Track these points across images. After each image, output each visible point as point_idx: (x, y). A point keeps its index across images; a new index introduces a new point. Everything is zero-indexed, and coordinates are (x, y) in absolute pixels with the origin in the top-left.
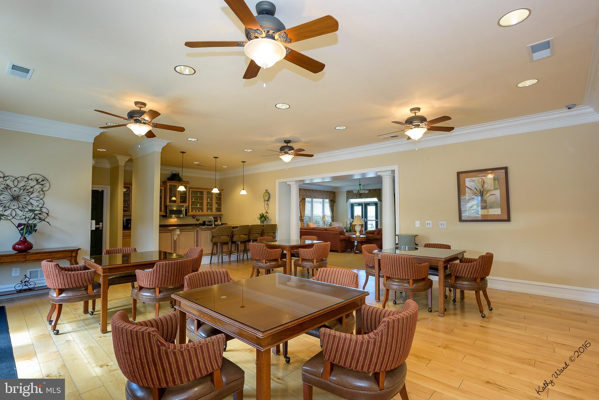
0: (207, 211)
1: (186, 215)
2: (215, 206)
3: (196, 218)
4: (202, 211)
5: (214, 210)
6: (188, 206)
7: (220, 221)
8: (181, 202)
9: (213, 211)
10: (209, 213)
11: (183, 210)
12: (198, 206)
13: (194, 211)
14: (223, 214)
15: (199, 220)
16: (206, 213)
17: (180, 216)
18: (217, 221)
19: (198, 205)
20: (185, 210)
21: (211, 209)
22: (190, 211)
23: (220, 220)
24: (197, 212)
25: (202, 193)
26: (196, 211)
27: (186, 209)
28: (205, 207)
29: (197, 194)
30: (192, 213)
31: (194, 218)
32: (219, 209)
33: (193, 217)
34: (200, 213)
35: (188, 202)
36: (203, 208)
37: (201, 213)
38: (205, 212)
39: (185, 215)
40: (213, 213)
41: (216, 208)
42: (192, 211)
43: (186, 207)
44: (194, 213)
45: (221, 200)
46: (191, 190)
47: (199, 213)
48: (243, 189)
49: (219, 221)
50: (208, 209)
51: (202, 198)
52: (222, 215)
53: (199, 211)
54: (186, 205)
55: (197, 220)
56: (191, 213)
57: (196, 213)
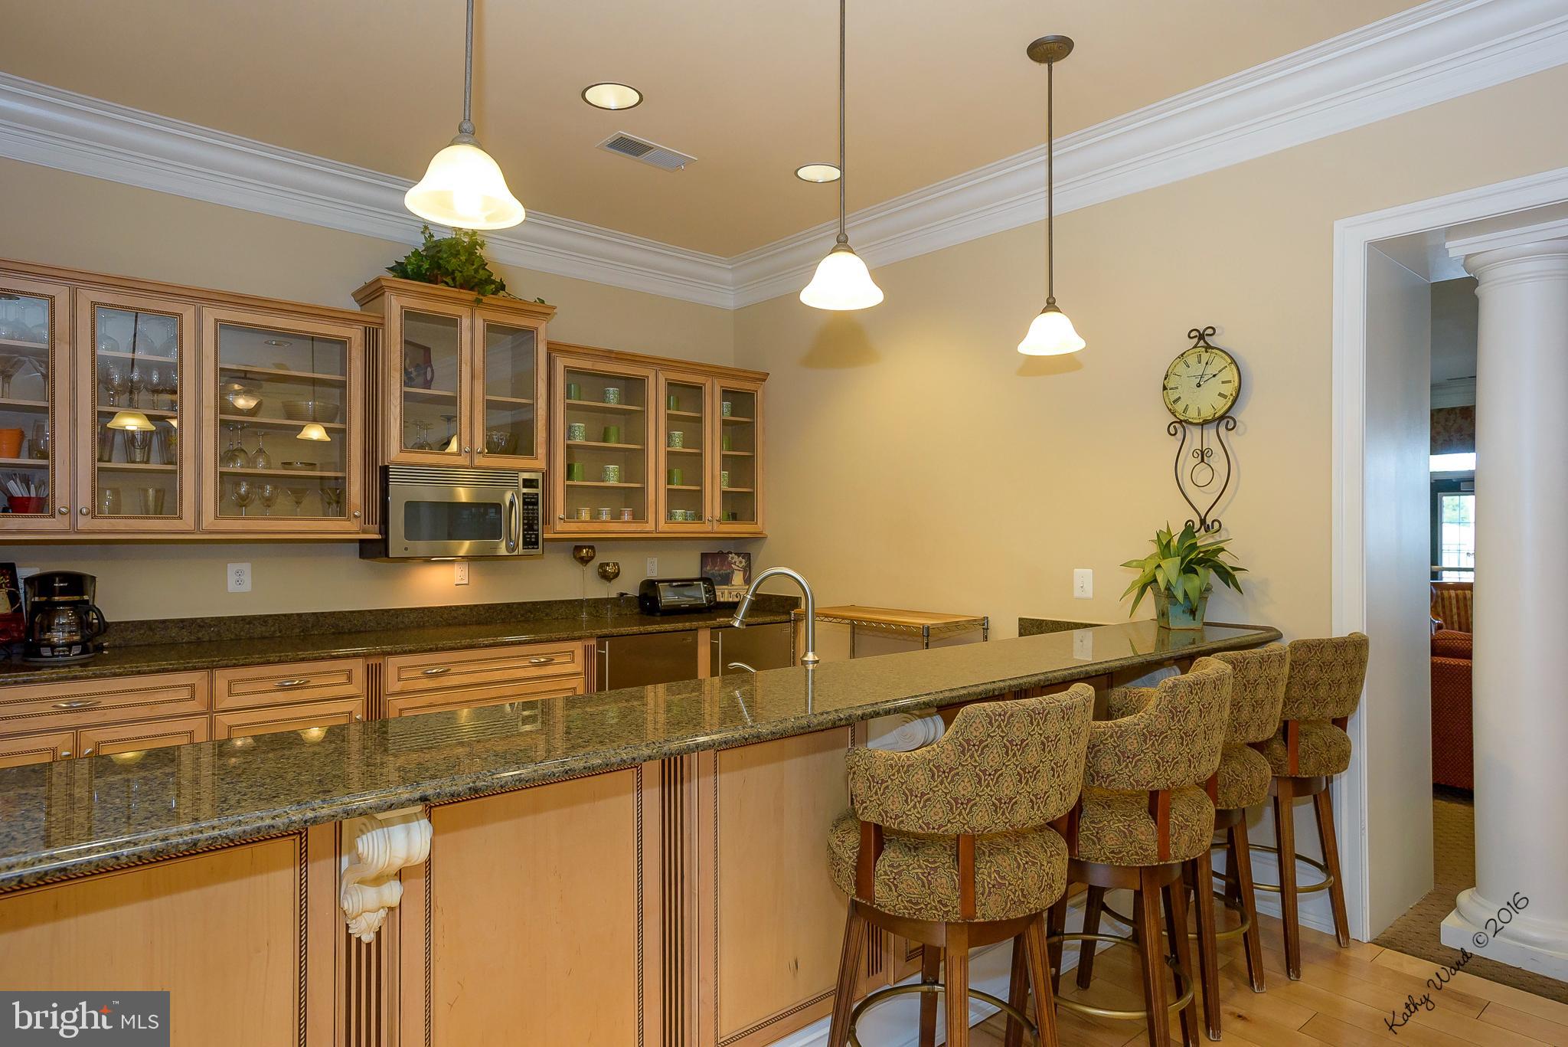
0: (670, 516)
1: (531, 542)
2: (715, 481)
3: (599, 559)
4: (639, 516)
5: (713, 506)
6: (547, 475)
7: (748, 581)
8: (492, 448)
9: (708, 515)
10: (682, 524)
11: (512, 503)
12: (613, 481)
13: (585, 514)
14: (766, 532)
15: (616, 575)
16: (663, 526)
17: (496, 548)
18: (726, 580)
19: (613, 470)
20: (525, 503)
21: (688, 500)
22: (560, 511)
23: (748, 570)
24: (604, 517)
25: (633, 387)
26: (595, 516)
27: (530, 502)
28: (656, 486)
29: (603, 397)
30: (572, 526)
31: (585, 561)
32: (739, 505)
33: (581, 551)
34: (626, 526)
35: (541, 450)
36: (642, 491)
37: (633, 527)
38: (657, 520)
39: (526, 544)
40: (707, 527)
41: (724, 493)
42: (571, 515)
43: (528, 483)
44: (583, 524)
45: (751, 446)
46: (561, 363)
47: (615, 526)
48: (1051, 306)
49: (738, 578)
50: (674, 498)
51: (633, 420)
52: (758, 539)
53: (616, 516)
54: (529, 466)
55: (606, 576)
56: (561, 524)
57: (596, 527)
